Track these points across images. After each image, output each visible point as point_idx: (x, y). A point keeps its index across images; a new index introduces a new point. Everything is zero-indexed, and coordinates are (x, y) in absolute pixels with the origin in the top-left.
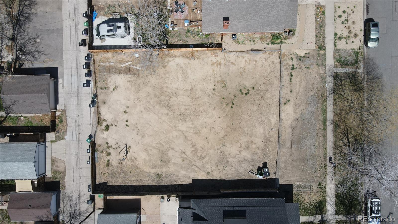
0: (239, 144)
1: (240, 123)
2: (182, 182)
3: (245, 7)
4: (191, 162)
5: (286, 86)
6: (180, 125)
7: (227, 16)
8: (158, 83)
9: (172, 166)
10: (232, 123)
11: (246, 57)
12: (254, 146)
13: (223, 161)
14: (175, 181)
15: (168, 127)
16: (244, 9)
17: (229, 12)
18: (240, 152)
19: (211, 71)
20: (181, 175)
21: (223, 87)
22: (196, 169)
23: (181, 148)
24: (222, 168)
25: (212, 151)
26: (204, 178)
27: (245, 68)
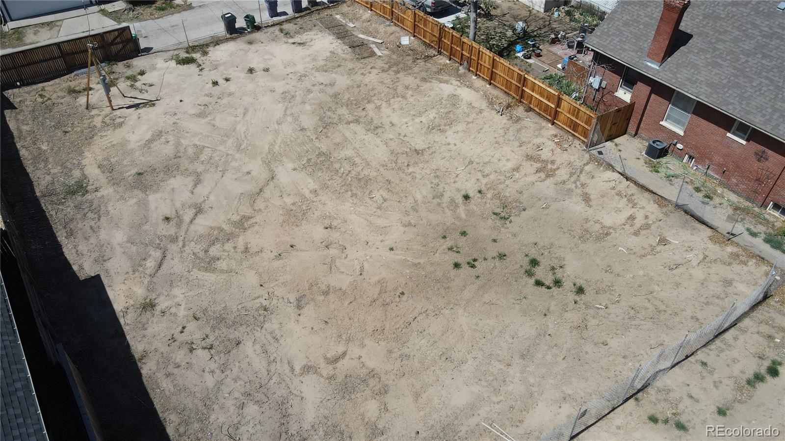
0: (341, 349)
1: (427, 315)
2: (74, 251)
3: (766, 29)
4: (174, 239)
5: (716, 377)
6: (290, 166)
7: (689, 31)
8: (373, 89)
9: (133, 201)
10: (403, 293)
11: (643, 208)
12: (371, 408)
13: (229, 327)
14: (71, 234)
15: (267, 147)
16: (757, 33)
17: (705, 23)
18: (308, 369)
19: (510, 165)
20: (101, 237)
21: (494, 214)
22: (150, 264)
23: (212, 198)
24: (197, 336)
25: (251, 279)
26: (118, 306)
27: (611, 230)
